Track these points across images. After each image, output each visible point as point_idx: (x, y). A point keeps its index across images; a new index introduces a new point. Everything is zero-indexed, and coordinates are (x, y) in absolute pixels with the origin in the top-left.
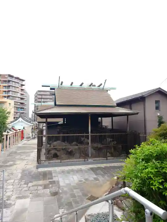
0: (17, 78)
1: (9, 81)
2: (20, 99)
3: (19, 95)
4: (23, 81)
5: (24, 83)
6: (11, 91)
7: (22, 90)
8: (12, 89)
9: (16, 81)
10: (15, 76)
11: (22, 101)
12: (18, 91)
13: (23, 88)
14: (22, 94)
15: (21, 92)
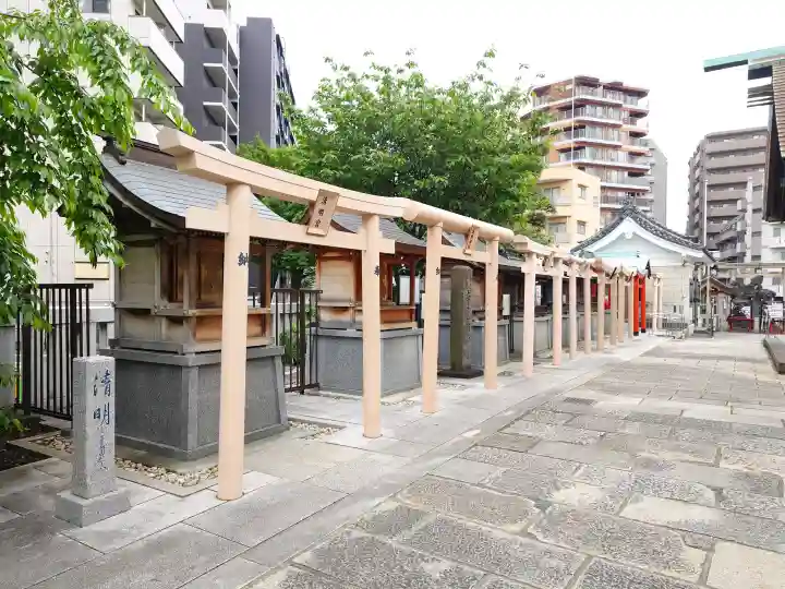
0: (614, 87)
1: (581, 104)
2: (626, 174)
3: (622, 159)
4: (640, 94)
5: (641, 105)
6: (591, 144)
7: (635, 135)
8: (594, 136)
9: (609, 98)
10: (605, 79)
11: (635, 184)
12: (619, 140)
13: (640, 125)
14: (634, 155)
15: (633, 144)
